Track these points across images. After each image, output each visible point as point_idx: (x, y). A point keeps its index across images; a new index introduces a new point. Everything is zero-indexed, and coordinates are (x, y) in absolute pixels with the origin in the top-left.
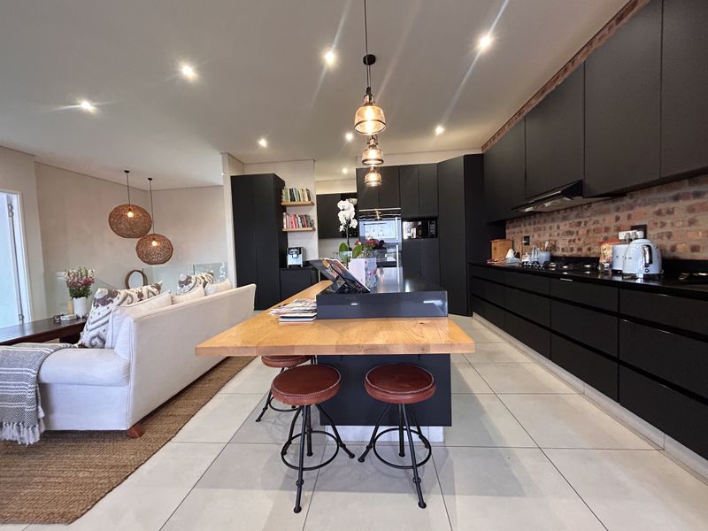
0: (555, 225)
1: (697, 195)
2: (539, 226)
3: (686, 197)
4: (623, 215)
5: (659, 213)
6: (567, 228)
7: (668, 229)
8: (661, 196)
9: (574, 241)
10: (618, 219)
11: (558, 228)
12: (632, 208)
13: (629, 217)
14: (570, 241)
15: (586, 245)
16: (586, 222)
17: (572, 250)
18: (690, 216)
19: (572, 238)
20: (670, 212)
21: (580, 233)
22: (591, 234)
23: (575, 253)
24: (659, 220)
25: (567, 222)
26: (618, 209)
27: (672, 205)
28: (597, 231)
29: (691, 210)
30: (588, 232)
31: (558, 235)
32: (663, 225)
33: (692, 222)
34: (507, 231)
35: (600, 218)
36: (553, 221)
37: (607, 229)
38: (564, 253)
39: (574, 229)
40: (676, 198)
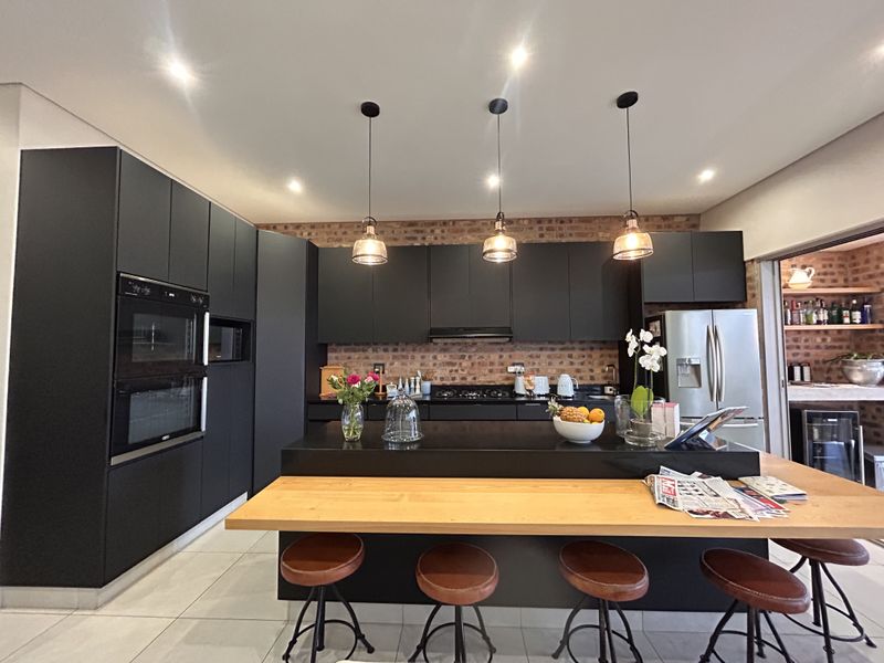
0: (430, 356)
1: (553, 349)
2: (404, 353)
3: (546, 349)
4: (506, 355)
5: (531, 356)
6: (447, 359)
7: (536, 367)
8: (533, 346)
9: (457, 371)
10: (501, 357)
11: (435, 358)
12: (512, 350)
13: (510, 357)
14: (451, 371)
15: (470, 375)
16: (470, 357)
17: (454, 379)
18: (548, 360)
19: (454, 368)
20: (538, 357)
21: (464, 364)
22: (476, 366)
23: (458, 382)
24: (531, 360)
25: (448, 355)
26: (502, 350)
27: (539, 353)
28: (483, 364)
29: (549, 357)
30: (473, 364)
31: (435, 365)
32: (534, 364)
33: (550, 364)
34: (329, 355)
35: (485, 355)
36: (428, 351)
37: (492, 364)
38: (444, 382)
39: (457, 361)
40: (541, 349)
